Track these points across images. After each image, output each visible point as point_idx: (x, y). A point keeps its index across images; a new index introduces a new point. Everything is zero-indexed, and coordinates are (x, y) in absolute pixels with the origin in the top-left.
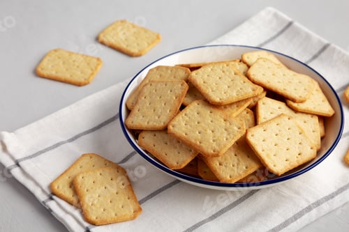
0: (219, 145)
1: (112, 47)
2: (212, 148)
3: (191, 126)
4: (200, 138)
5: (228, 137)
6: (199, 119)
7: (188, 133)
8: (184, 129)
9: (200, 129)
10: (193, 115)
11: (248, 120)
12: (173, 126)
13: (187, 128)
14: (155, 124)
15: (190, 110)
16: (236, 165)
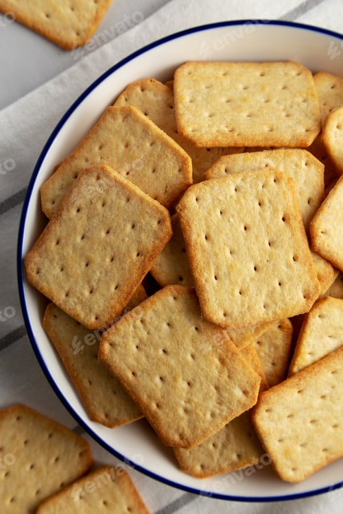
0: (194, 428)
1: (20, 22)
2: (177, 430)
3: (147, 357)
4: (159, 394)
5: (217, 411)
6: (168, 344)
7: (139, 373)
8: (131, 361)
9: (165, 371)
10: (158, 329)
11: (276, 348)
12: (112, 345)
13: (137, 360)
14: (79, 308)
15: (155, 312)
16: (220, 445)
